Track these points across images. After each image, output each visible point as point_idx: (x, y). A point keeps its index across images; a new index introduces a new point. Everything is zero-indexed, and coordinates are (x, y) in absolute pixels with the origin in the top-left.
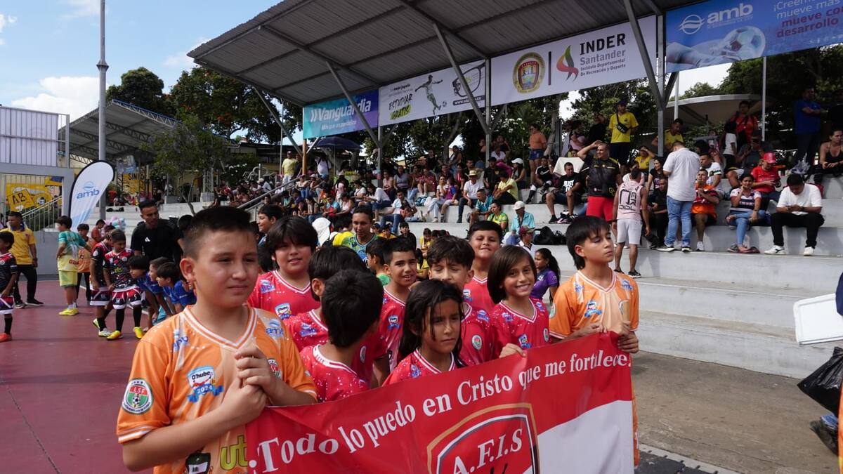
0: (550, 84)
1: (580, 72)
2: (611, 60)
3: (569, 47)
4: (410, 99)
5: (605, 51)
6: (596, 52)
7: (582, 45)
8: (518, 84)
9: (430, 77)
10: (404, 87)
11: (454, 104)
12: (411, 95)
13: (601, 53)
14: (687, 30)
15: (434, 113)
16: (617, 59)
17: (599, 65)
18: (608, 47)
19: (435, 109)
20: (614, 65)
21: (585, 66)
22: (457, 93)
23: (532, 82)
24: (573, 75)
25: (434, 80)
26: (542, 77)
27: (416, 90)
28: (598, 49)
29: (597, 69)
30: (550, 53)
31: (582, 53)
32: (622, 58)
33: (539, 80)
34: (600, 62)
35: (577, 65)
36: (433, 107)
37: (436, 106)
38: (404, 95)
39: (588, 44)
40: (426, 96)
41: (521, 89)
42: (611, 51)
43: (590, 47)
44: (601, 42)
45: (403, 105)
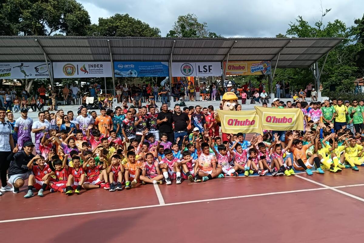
0: (78, 74)
1: (89, 72)
2: (99, 71)
3: (84, 65)
4: (10, 71)
5: (97, 68)
6: (94, 68)
7: (89, 65)
8: (65, 73)
9: (22, 64)
10: (6, 65)
11: (36, 75)
12: (10, 69)
13: (95, 68)
14: (119, 67)
15: (25, 78)
16: (100, 71)
17: (95, 72)
18: (98, 67)
19: (25, 76)
20: (100, 72)
21: (90, 71)
22: (37, 72)
23: (71, 72)
24: (86, 73)
25: (24, 65)
26: (75, 72)
27: (14, 68)
28: (94, 67)
29: (94, 72)
30: (77, 65)
31: (89, 67)
32: (102, 71)
33: (74, 72)
34: (96, 71)
35: (88, 70)
36: (24, 75)
37: (26, 75)
38: (6, 68)
39: (91, 65)
40: (20, 71)
41: (66, 74)
42: (98, 68)
43: (92, 66)
44: (95, 66)
45: (5, 72)
